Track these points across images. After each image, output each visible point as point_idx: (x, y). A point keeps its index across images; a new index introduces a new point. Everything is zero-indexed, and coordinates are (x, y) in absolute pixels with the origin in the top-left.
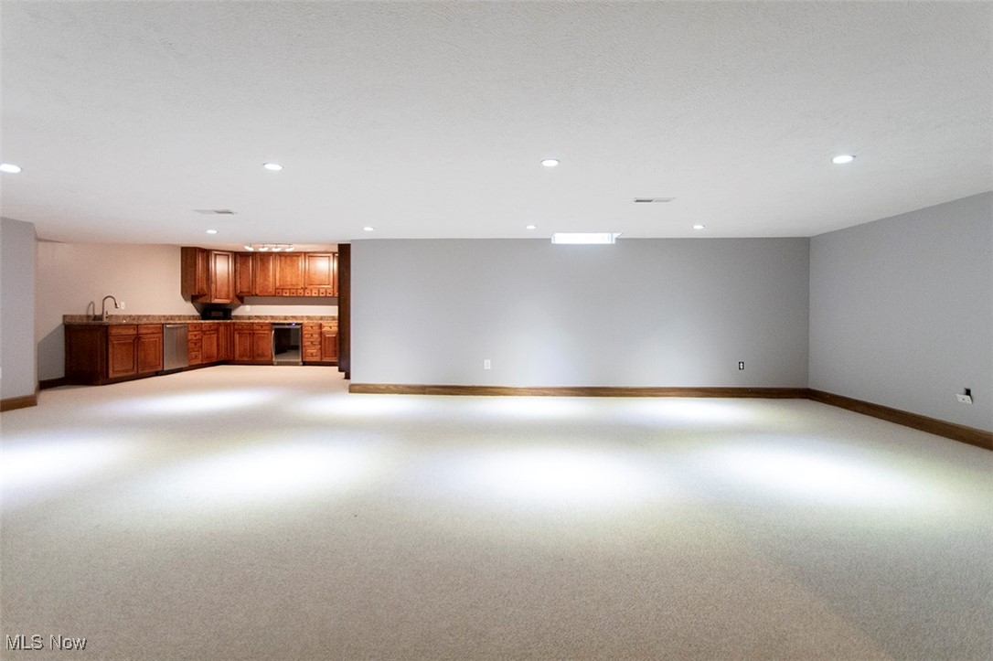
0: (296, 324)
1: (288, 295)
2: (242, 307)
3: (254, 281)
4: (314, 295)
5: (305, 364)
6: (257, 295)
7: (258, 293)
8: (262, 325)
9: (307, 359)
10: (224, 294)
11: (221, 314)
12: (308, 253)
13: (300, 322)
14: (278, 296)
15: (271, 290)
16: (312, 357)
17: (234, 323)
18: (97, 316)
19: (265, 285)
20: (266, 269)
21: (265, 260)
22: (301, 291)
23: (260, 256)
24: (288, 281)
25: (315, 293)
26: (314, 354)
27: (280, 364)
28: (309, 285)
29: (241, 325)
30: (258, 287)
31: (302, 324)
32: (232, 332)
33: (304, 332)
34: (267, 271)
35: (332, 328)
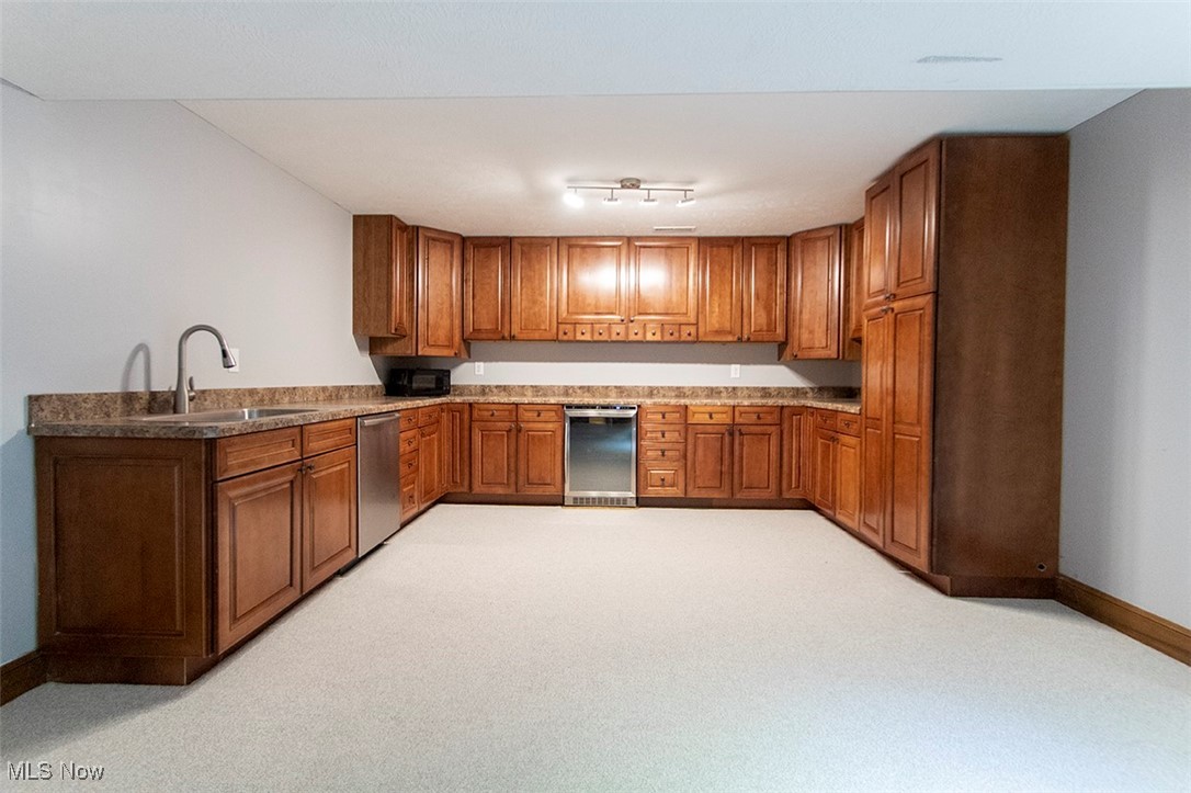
0: (623, 408)
1: (587, 337)
2: (466, 366)
3: (507, 306)
4: (649, 337)
5: (641, 502)
6: (513, 338)
7: (516, 330)
8: (539, 410)
9: (652, 492)
10: (442, 334)
11: (430, 382)
12: (639, 238)
13: (634, 401)
14: (563, 341)
15: (547, 325)
16: (663, 486)
17: (470, 404)
18: (159, 395)
19: (534, 314)
20: (537, 277)
21: (534, 255)
22: (620, 329)
23: (522, 245)
24: (589, 305)
25: (654, 334)
26: (669, 480)
27: (580, 503)
28: (640, 314)
29: (488, 410)
30: (515, 318)
31: (639, 406)
32: (466, 426)
33: (644, 426)
34: (537, 282)
35: (713, 416)
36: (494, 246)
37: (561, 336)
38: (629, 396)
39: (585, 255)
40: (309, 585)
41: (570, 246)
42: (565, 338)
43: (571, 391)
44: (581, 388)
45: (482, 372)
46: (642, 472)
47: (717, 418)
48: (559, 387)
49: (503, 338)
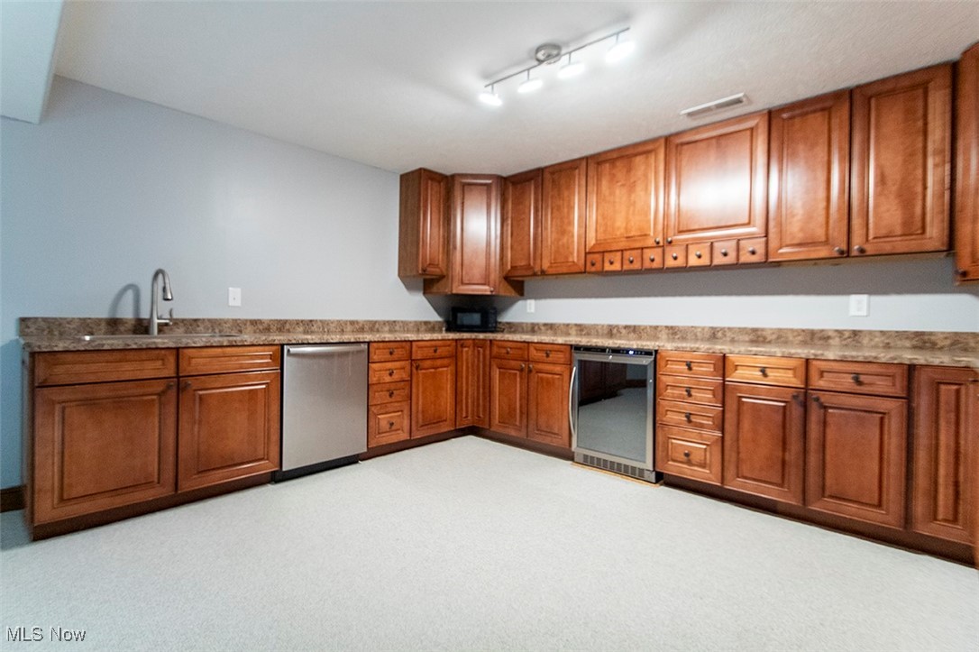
0: (639, 352)
1: (617, 267)
2: (520, 304)
3: (539, 240)
4: (693, 261)
5: (661, 478)
6: (544, 273)
7: (546, 265)
8: (548, 349)
9: (673, 468)
11: (476, 318)
12: (681, 134)
13: (649, 345)
14: (591, 273)
15: (576, 257)
16: (689, 463)
17: (491, 341)
18: (145, 321)
19: (563, 245)
20: (566, 204)
21: (563, 182)
22: (655, 254)
23: (553, 173)
24: (619, 228)
25: (699, 257)
26: (696, 457)
27: (589, 462)
28: (681, 232)
29: (505, 348)
30: (546, 253)
31: (656, 351)
32: (488, 363)
33: (664, 378)
34: (566, 210)
35: (768, 371)
36: (528, 181)
37: (589, 268)
38: (684, 339)
39: (614, 171)
40: (187, 486)
41: (599, 164)
42: (593, 269)
43: (615, 331)
44: (626, 327)
45: (533, 311)
46: (660, 438)
47: (775, 377)
48: (603, 326)
49: (535, 274)
